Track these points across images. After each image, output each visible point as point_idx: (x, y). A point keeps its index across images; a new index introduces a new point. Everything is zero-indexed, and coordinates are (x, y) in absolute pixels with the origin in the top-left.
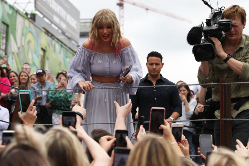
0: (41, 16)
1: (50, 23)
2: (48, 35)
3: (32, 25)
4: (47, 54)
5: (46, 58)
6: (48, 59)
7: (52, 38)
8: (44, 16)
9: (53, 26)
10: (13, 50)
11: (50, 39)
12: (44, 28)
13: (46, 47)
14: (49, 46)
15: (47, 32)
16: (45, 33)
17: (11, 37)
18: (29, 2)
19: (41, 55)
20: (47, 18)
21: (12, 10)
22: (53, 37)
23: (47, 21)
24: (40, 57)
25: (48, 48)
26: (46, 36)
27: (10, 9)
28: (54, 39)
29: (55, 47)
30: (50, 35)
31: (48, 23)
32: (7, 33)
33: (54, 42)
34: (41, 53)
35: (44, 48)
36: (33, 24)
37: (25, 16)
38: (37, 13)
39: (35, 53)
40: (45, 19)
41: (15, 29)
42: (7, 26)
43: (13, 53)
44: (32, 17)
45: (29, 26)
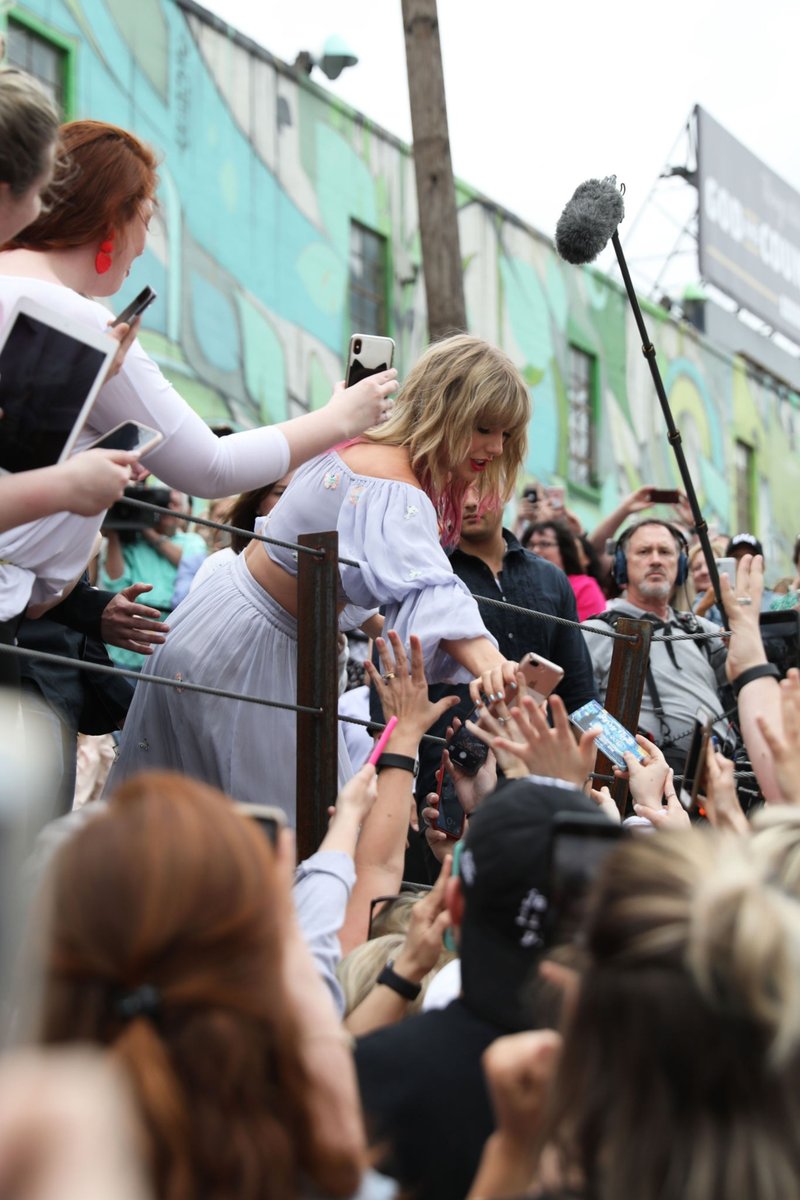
0: (729, 305)
1: (766, 330)
2: (760, 382)
3: (691, 349)
4: (760, 461)
5: (757, 480)
6: (765, 481)
7: (777, 392)
8: (742, 305)
9: (780, 341)
10: (620, 457)
11: (771, 397)
12: (743, 356)
13: (755, 435)
14: (767, 428)
15: (758, 371)
16: (749, 375)
17: (610, 404)
18: (676, 253)
19: (738, 469)
20: (751, 310)
21: (605, 291)
22: (782, 390)
23: (755, 323)
24: (733, 477)
25: (762, 436)
26: (753, 385)
27: (599, 290)
28: (785, 398)
29: (792, 430)
30: (768, 380)
31: (757, 334)
32: (591, 386)
33: (786, 409)
34: (738, 458)
35: (748, 439)
36: (695, 339)
37: (661, 311)
38: (711, 293)
39: (711, 460)
40: (745, 316)
41: (623, 370)
42: (592, 358)
43: (622, 469)
44: (690, 312)
45: (681, 353)
